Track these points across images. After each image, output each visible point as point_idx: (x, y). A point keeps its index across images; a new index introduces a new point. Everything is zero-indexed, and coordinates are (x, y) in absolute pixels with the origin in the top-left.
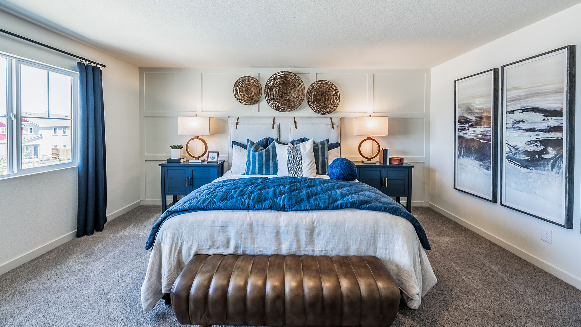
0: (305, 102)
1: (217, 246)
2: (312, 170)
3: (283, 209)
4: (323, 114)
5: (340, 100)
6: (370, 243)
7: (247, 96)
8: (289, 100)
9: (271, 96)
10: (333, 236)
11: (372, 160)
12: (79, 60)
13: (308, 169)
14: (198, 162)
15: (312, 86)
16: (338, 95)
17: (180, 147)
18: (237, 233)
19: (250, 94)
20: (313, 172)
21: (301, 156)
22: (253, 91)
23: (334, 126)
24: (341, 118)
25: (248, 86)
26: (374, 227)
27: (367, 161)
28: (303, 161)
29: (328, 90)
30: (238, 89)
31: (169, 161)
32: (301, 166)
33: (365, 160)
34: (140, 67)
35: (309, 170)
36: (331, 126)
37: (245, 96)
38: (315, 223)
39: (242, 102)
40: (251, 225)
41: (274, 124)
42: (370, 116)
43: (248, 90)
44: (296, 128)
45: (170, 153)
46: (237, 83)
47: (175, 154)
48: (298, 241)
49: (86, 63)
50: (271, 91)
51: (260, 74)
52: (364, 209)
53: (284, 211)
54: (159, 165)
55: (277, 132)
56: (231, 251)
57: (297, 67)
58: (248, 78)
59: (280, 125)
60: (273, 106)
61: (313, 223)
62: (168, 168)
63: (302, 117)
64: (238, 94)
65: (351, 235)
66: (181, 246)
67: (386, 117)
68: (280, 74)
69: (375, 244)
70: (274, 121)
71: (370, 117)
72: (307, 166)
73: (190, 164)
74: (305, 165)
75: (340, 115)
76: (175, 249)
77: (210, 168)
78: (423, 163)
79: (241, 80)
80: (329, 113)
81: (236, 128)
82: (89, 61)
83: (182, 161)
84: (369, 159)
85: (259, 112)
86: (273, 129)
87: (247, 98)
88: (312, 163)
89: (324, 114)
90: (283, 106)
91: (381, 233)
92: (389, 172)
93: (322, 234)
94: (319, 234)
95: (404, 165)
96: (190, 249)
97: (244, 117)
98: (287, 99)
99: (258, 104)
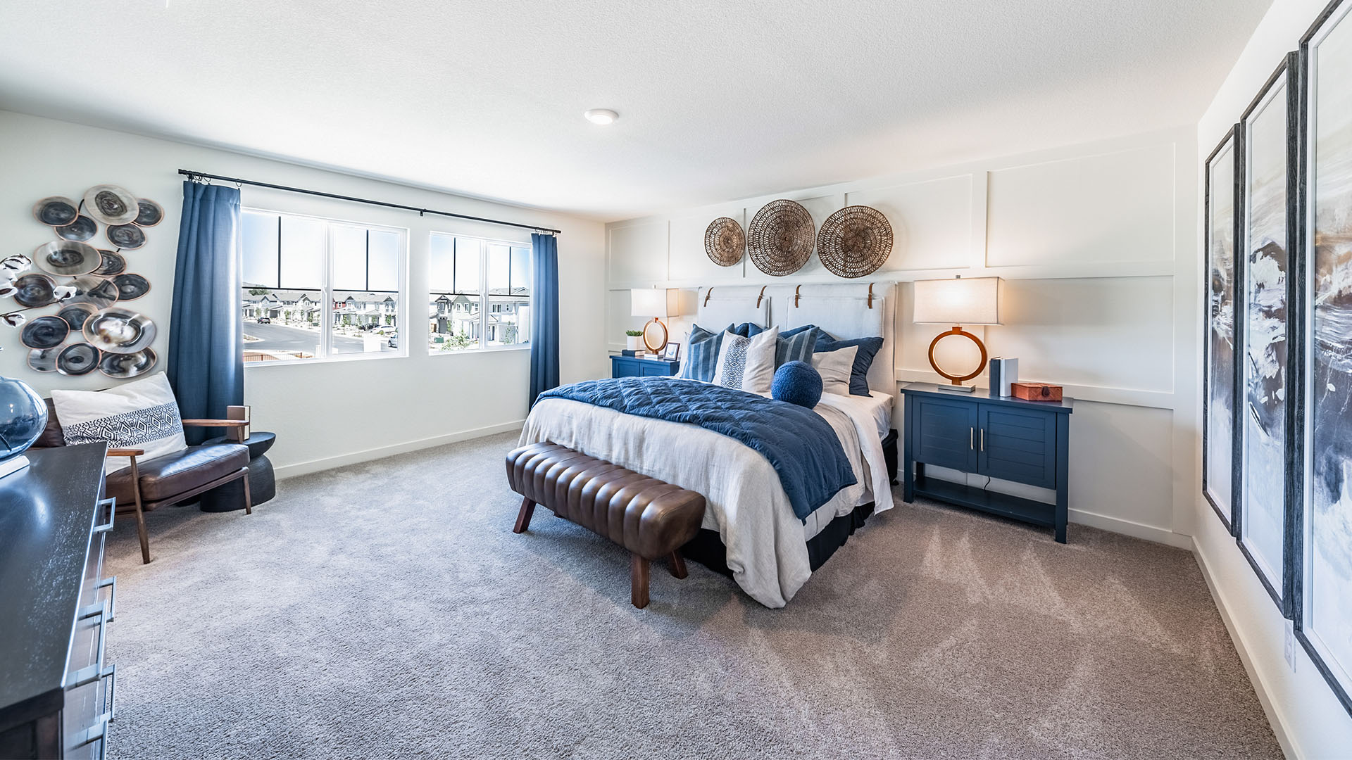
0: (815, 258)
1: (562, 437)
2: (759, 380)
3: (622, 410)
4: (851, 277)
5: (892, 244)
6: (701, 475)
7: (727, 250)
8: (792, 253)
9: (760, 247)
10: (661, 454)
11: (966, 384)
12: (534, 231)
13: (751, 377)
14: (654, 358)
15: (830, 221)
16: (889, 233)
17: (638, 334)
18: (578, 426)
19: (732, 247)
20: (758, 384)
21: (745, 355)
22: (735, 241)
23: (873, 301)
24: (896, 283)
25: (727, 233)
26: (707, 454)
27: (953, 384)
28: (747, 363)
29: (868, 224)
30: (712, 240)
31: (625, 353)
32: (742, 370)
33: (949, 382)
34: (607, 222)
35: (752, 379)
36: (867, 301)
37: (724, 250)
38: (646, 433)
39: (718, 261)
40: (590, 421)
41: (760, 300)
42: (958, 277)
43: (727, 240)
44: (797, 307)
45: (626, 341)
46: (710, 231)
47: (632, 344)
48: (627, 452)
49: (540, 233)
50: (759, 238)
51: (747, 210)
52: (706, 427)
53: (623, 412)
54: (611, 357)
55: (764, 315)
56: (572, 446)
57: (805, 188)
58: (723, 220)
59: (772, 299)
60: (761, 267)
61: (643, 432)
62: (620, 362)
63: (813, 285)
64: (713, 248)
65: (679, 458)
66: (540, 430)
67: (993, 279)
68: (771, 207)
69: (707, 479)
70: (762, 294)
71: (958, 280)
72: (751, 372)
73: (645, 359)
74: (747, 370)
75: (896, 278)
76: (535, 432)
77: (662, 367)
78: (1168, 412)
79: (714, 225)
80: (865, 275)
81: (705, 306)
82: (543, 229)
83: (637, 354)
84: (957, 380)
85: (744, 276)
86: (758, 307)
87: (726, 255)
88: (761, 369)
89: (853, 277)
90: (780, 264)
91: (716, 464)
92: (991, 415)
93: (650, 450)
94: (647, 448)
95: (1063, 406)
96: (544, 435)
97: (720, 287)
98: (789, 252)
99: (742, 263)
